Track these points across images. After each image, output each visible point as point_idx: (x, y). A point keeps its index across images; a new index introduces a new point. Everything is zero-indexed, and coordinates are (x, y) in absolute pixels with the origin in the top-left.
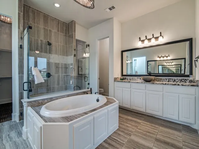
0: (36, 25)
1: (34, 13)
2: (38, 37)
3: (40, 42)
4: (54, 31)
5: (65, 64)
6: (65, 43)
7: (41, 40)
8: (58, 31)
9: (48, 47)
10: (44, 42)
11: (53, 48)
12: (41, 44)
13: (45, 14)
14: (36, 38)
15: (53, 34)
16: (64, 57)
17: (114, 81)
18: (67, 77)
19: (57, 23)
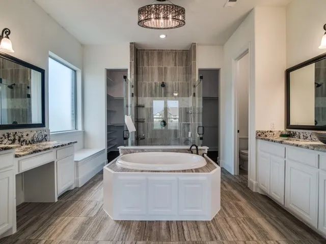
0: (150, 67)
1: (148, 55)
2: (152, 80)
3: (154, 85)
4: (170, 66)
5: (186, 108)
6: (185, 79)
7: (155, 83)
8: (175, 65)
9: (163, 88)
10: (158, 84)
11: (169, 89)
12: (155, 87)
13: (159, 50)
14: (150, 82)
15: (168, 72)
16: (184, 98)
17: (257, 138)
18: (188, 127)
19: (174, 55)
